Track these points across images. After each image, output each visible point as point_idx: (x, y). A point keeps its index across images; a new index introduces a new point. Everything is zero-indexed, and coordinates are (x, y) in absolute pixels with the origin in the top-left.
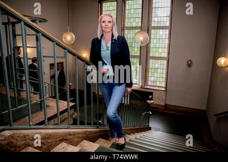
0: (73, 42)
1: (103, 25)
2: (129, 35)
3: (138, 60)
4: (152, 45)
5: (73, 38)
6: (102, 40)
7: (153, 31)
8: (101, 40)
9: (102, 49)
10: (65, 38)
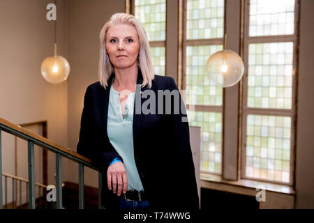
0: (65, 79)
1: (113, 48)
2: (195, 58)
3: (220, 115)
4: (251, 81)
5: (64, 69)
6: (112, 90)
7: (252, 48)
8: (109, 88)
9: (110, 115)
10: (48, 71)
